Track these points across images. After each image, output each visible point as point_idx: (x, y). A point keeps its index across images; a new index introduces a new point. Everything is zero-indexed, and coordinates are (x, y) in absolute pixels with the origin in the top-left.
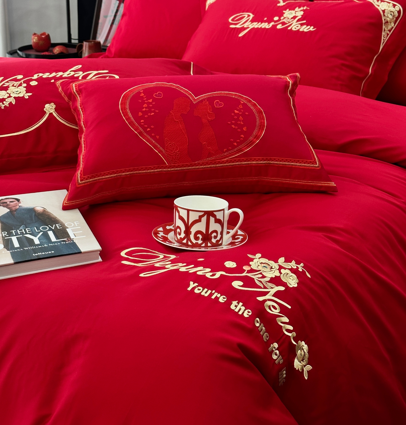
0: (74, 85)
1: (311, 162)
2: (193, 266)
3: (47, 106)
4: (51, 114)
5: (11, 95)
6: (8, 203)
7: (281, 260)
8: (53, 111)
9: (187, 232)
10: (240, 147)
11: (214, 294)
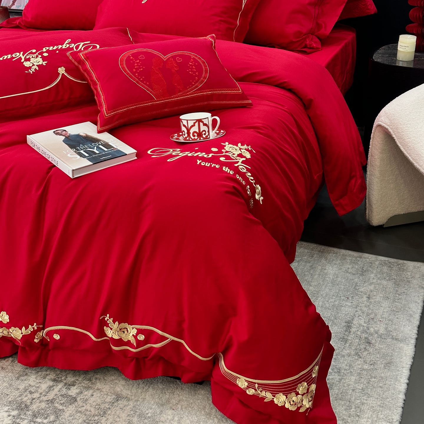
0: (81, 54)
1: (237, 90)
2: (194, 152)
3: (59, 69)
4: (63, 74)
5: (34, 64)
6: (60, 133)
7: (239, 144)
8: (64, 72)
9: (189, 133)
10: (196, 85)
11: (212, 164)
